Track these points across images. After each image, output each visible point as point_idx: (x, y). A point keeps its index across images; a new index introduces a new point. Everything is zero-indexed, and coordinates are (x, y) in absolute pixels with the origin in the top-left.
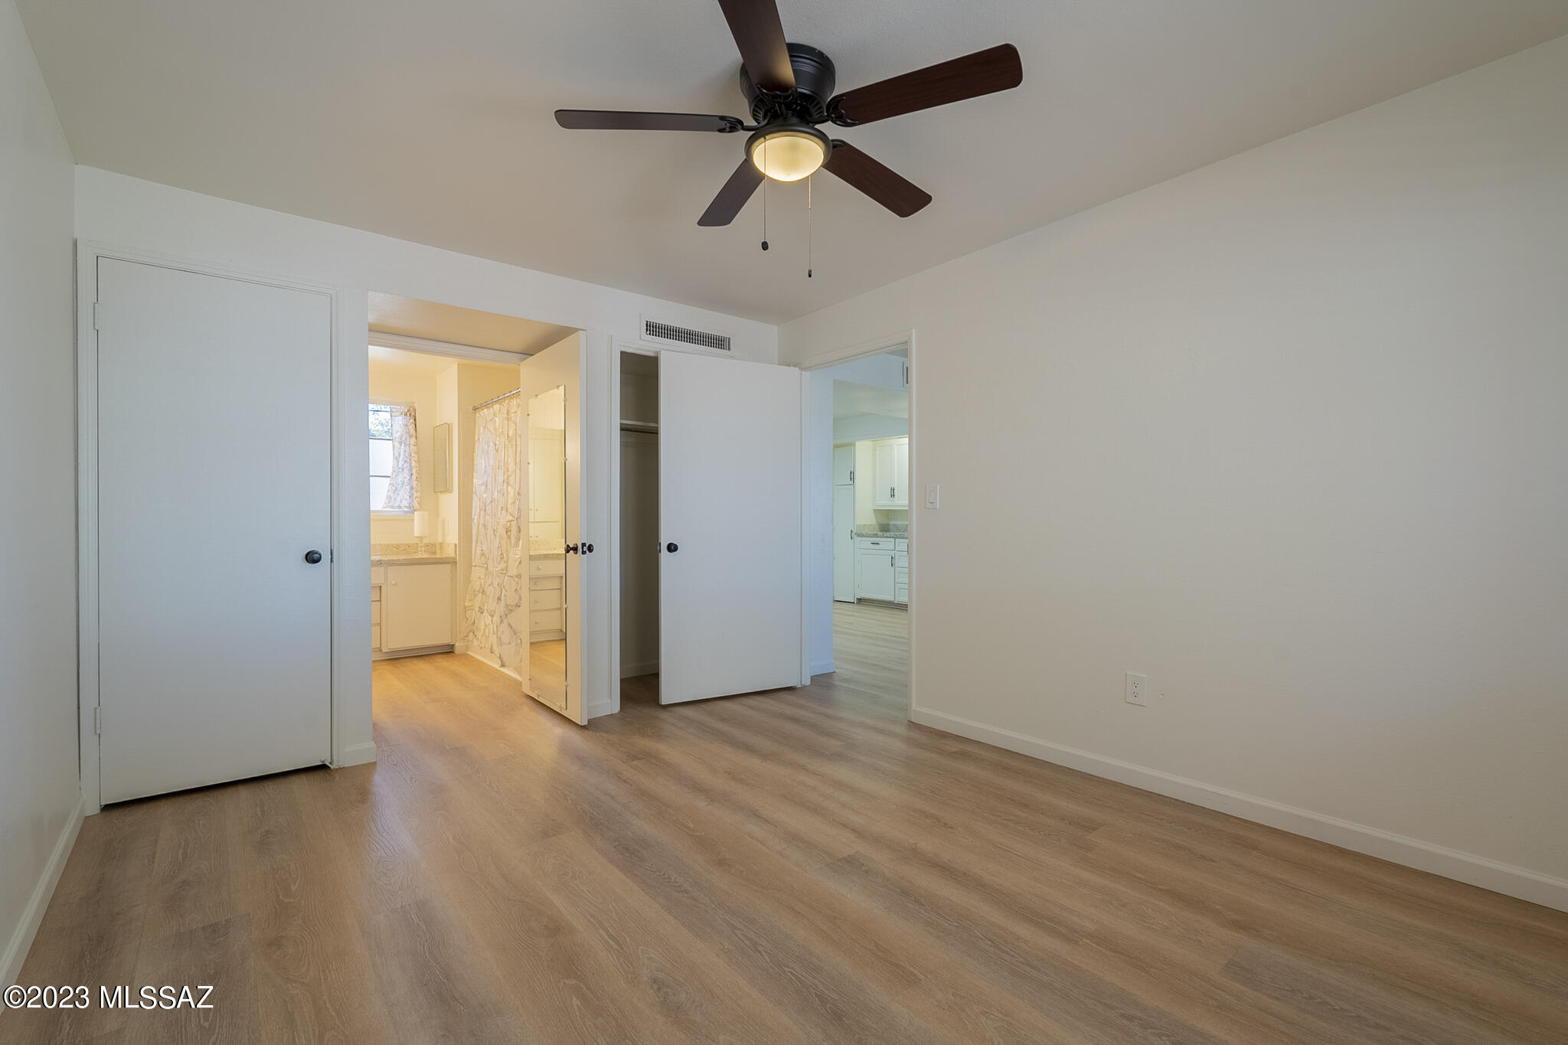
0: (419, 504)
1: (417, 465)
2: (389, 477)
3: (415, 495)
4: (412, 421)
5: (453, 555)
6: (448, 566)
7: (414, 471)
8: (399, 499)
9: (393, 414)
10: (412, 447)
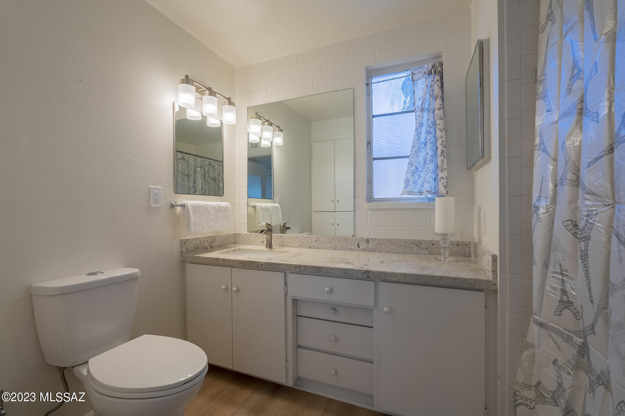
0: (445, 186)
1: (443, 134)
2: (408, 157)
3: (441, 175)
4: (437, 77)
5: (489, 276)
6: (481, 296)
7: (439, 142)
8: (420, 182)
9: (415, 78)
10: (437, 112)
